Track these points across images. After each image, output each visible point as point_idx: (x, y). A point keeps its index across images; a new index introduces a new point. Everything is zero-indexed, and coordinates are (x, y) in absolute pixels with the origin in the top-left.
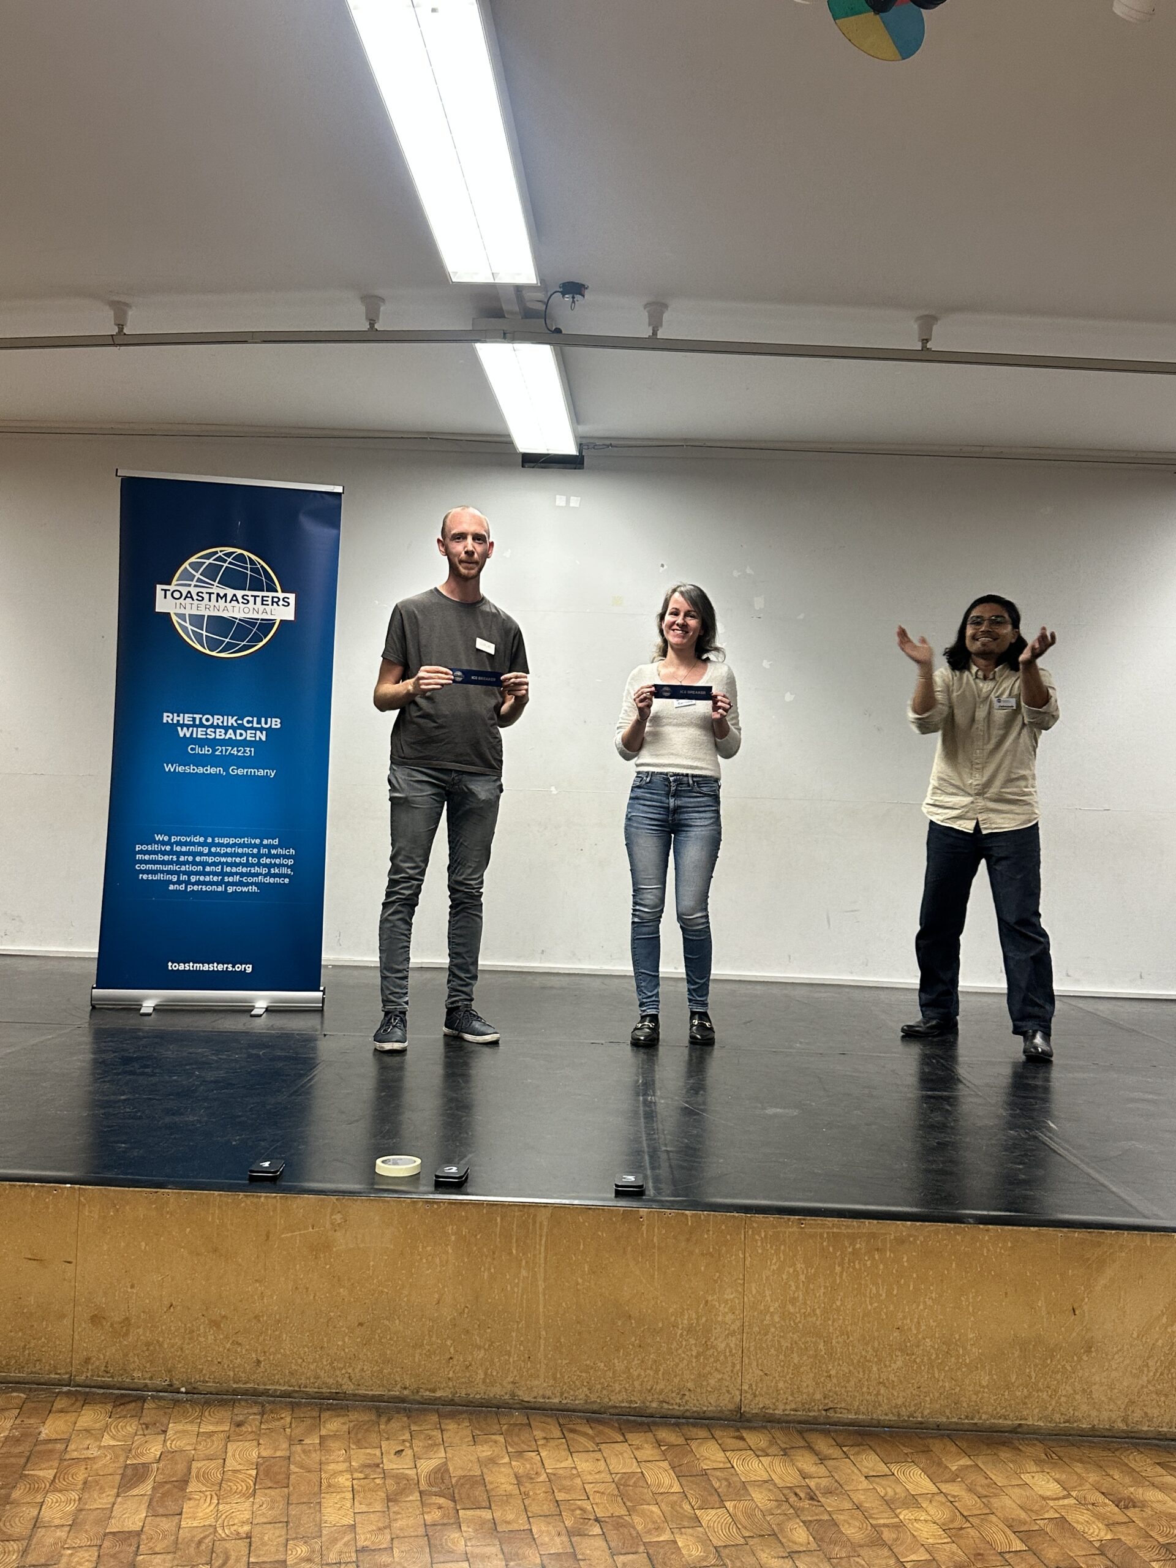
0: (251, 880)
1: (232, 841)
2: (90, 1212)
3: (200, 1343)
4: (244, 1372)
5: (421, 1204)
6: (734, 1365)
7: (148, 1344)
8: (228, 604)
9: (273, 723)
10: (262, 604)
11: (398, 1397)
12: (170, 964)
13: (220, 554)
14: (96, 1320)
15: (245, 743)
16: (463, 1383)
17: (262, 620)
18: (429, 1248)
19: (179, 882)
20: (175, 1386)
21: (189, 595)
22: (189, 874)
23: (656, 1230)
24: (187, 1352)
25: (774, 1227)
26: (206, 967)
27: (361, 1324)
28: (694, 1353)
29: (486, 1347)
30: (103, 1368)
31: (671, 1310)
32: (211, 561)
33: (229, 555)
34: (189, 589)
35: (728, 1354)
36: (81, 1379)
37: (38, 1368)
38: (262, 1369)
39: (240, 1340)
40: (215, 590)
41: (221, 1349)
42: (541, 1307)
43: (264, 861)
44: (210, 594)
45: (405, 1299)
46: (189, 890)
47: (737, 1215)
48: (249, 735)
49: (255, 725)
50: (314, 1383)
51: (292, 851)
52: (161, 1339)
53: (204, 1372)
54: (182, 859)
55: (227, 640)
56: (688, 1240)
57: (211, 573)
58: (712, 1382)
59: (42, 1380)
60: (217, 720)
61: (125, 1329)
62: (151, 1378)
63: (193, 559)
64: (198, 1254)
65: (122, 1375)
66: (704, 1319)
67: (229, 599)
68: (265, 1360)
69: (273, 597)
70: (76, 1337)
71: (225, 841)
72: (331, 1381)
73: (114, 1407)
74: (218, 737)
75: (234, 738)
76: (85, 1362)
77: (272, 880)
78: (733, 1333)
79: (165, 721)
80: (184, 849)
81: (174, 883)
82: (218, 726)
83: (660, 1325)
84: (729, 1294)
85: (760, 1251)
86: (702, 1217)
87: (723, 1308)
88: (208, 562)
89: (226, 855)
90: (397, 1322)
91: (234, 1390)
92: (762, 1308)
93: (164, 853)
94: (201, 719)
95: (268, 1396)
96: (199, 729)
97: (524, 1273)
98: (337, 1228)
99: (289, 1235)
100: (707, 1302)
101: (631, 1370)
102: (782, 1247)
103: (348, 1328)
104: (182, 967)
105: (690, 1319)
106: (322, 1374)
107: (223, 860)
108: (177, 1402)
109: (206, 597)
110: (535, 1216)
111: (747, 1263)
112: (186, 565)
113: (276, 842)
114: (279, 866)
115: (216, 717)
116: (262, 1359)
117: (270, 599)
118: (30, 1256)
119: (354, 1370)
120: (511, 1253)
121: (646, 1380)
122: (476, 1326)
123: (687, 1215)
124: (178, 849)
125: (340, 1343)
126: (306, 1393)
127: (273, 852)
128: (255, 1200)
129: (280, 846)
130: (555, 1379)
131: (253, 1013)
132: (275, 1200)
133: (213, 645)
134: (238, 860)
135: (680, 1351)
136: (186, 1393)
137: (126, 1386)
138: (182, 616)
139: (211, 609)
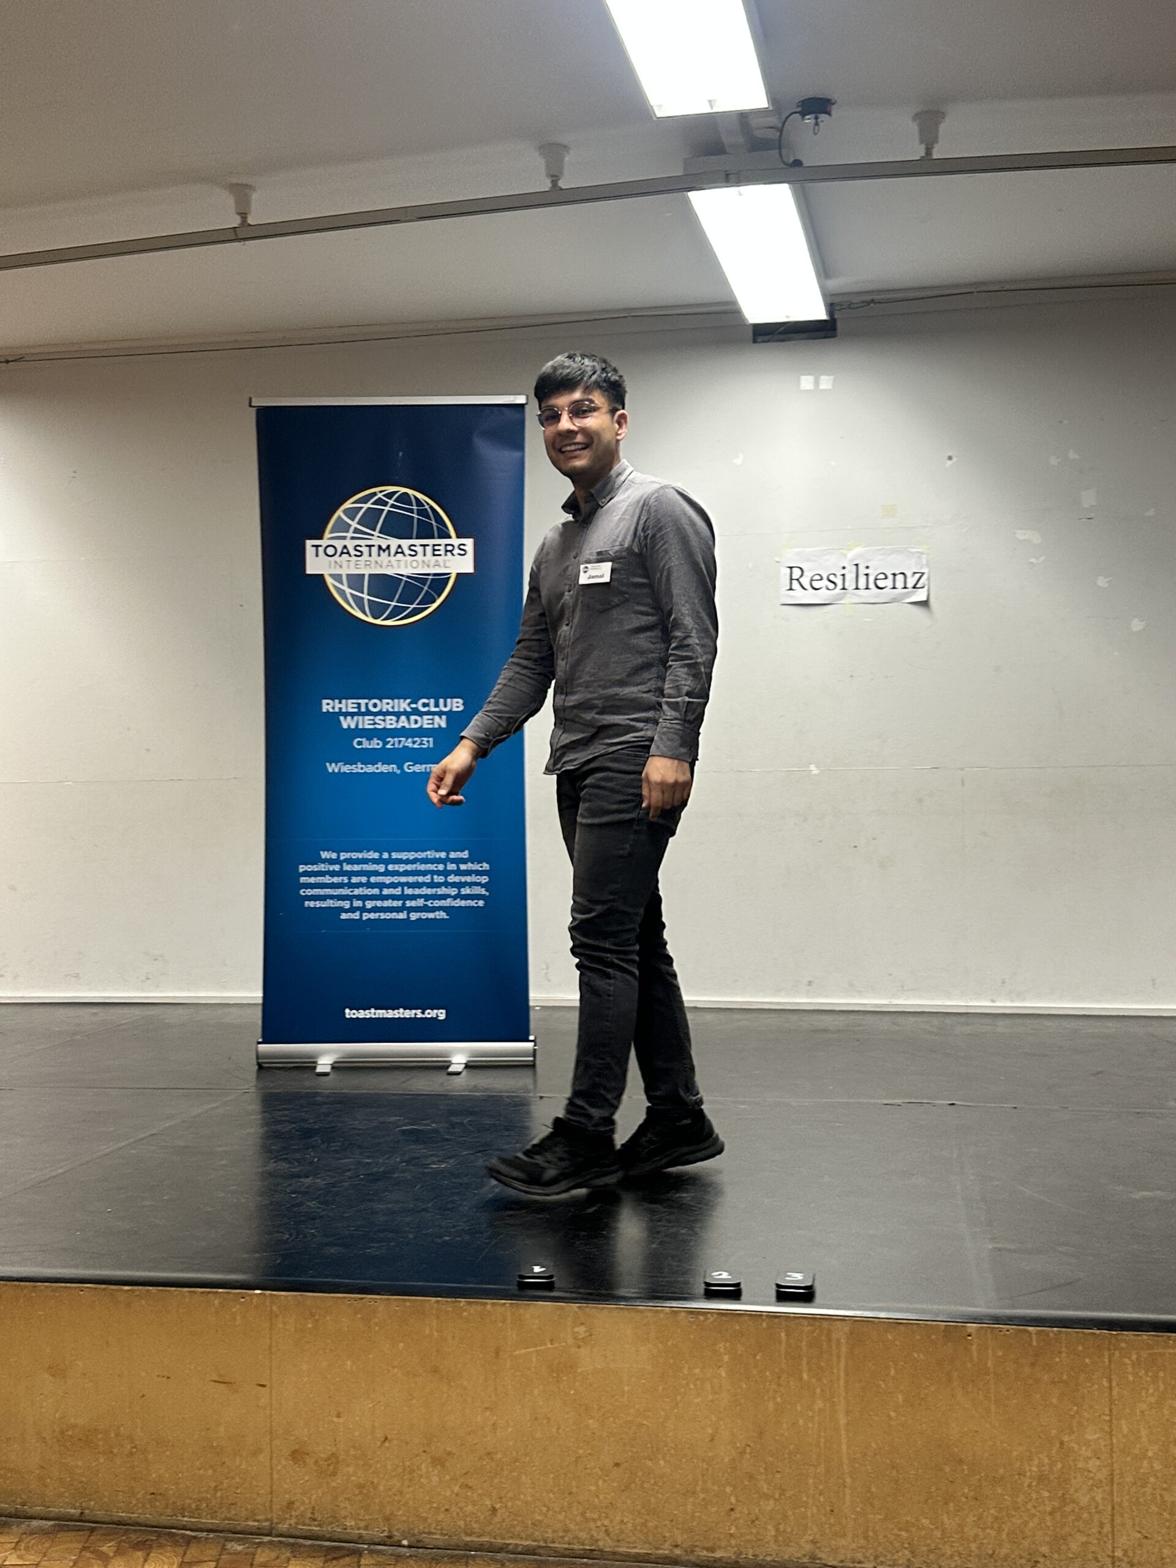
0: (437, 903)
1: (412, 855)
2: (285, 1323)
3: (422, 1486)
4: (477, 1522)
5: (683, 1314)
6: (1102, 1525)
7: (360, 1486)
8: (392, 558)
9: (455, 705)
10: (434, 555)
11: (666, 1557)
12: (347, 1011)
13: (380, 495)
14: (297, 1456)
15: (421, 732)
16: (749, 1541)
17: (435, 575)
18: (697, 1371)
19: (352, 910)
20: (396, 1539)
21: (345, 551)
22: (364, 898)
23: (990, 1351)
24: (408, 1496)
25: (1150, 1347)
26: (390, 1014)
27: (617, 1465)
28: (1048, 1509)
29: (777, 1496)
30: (309, 1515)
31: (1015, 1453)
32: (369, 505)
33: (390, 495)
34: (343, 542)
35: (1093, 1510)
36: (284, 1527)
37: (233, 1512)
38: (498, 1519)
39: (471, 1482)
40: (376, 541)
41: (448, 1493)
42: (844, 1447)
43: (452, 879)
44: (370, 546)
45: (671, 1434)
46: (364, 918)
47: (1098, 1332)
48: (426, 722)
49: (433, 709)
50: (562, 1537)
51: (486, 866)
52: (376, 1481)
53: (429, 1521)
54: (354, 880)
55: (394, 604)
56: (1033, 1365)
57: (370, 520)
58: (1074, 1546)
59: (239, 1528)
60: (386, 705)
61: (332, 1467)
62: (366, 1528)
63: (348, 505)
64: (414, 1376)
65: (331, 1523)
66: (1059, 1465)
67: (393, 550)
68: (501, 1508)
69: (446, 545)
70: (275, 1476)
71: (403, 856)
72: (583, 1535)
73: (326, 1562)
74: (389, 727)
75: (407, 726)
76: (288, 1508)
77: (463, 903)
78: (1099, 1484)
79: (324, 710)
80: (356, 868)
81: (347, 911)
82: (388, 713)
83: (1001, 1471)
84: (1091, 1435)
85: (1131, 1378)
86: (1051, 1335)
87: (1085, 1452)
88: (366, 506)
89: (406, 873)
90: (662, 1462)
91: (466, 1544)
92: (1137, 1451)
93: (333, 874)
94: (367, 704)
95: (507, 1552)
96: (367, 718)
97: (819, 1404)
98: (581, 1343)
99: (523, 1351)
100: (1062, 1443)
101: (966, 1529)
102: (1161, 1374)
103: (601, 1470)
104: (362, 1014)
105: (1040, 1465)
106: (572, 1526)
107: (403, 879)
108: (398, 1557)
109: (365, 550)
110: (829, 1331)
111: (1115, 1392)
112: (340, 513)
113: (465, 854)
114: (471, 885)
115: (385, 701)
116: (498, 1506)
117: (442, 548)
118: (216, 1378)
119: (611, 1521)
120: (801, 1379)
121: (985, 1541)
122: (762, 1470)
123: (1030, 1333)
124: (347, 867)
125: (593, 1488)
126: (555, 1550)
127: (463, 867)
128: (479, 1308)
129: (470, 860)
130: (866, 1538)
131: (451, 1069)
132: (503, 1309)
133: (377, 610)
134: (421, 879)
135: (1029, 1506)
136: (409, 1547)
137: (337, 1536)
138: (337, 577)
139: (373, 565)
